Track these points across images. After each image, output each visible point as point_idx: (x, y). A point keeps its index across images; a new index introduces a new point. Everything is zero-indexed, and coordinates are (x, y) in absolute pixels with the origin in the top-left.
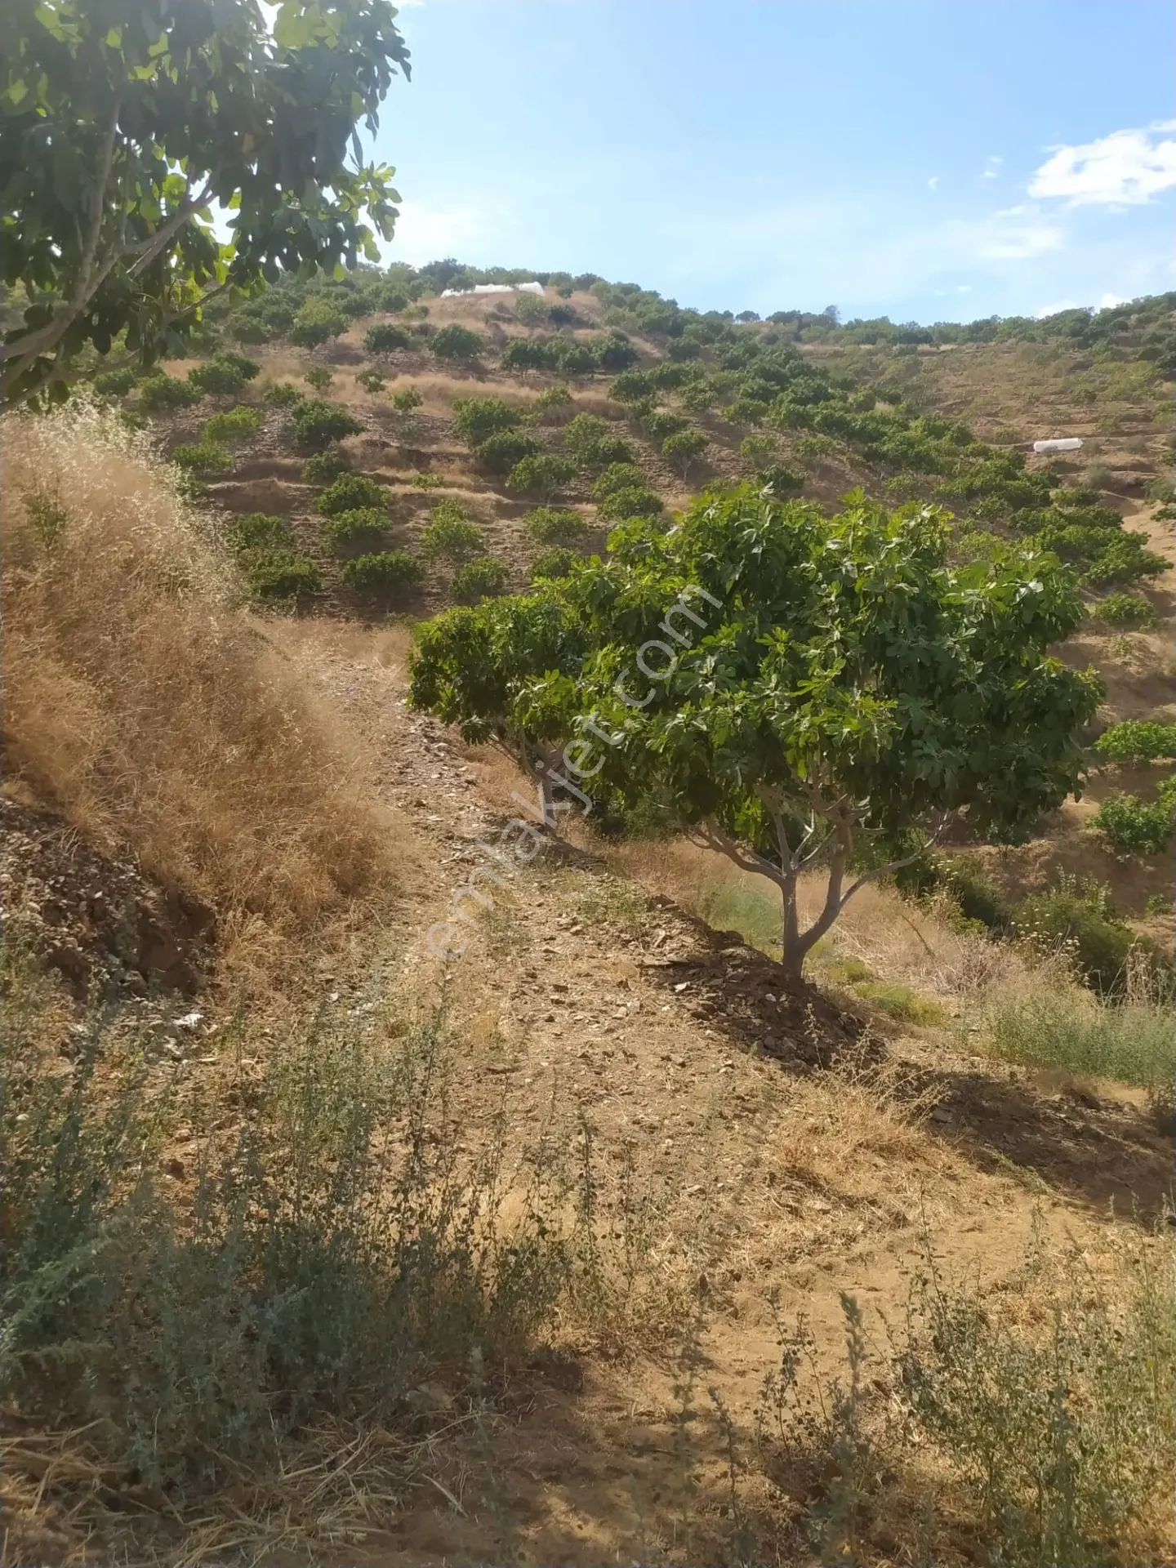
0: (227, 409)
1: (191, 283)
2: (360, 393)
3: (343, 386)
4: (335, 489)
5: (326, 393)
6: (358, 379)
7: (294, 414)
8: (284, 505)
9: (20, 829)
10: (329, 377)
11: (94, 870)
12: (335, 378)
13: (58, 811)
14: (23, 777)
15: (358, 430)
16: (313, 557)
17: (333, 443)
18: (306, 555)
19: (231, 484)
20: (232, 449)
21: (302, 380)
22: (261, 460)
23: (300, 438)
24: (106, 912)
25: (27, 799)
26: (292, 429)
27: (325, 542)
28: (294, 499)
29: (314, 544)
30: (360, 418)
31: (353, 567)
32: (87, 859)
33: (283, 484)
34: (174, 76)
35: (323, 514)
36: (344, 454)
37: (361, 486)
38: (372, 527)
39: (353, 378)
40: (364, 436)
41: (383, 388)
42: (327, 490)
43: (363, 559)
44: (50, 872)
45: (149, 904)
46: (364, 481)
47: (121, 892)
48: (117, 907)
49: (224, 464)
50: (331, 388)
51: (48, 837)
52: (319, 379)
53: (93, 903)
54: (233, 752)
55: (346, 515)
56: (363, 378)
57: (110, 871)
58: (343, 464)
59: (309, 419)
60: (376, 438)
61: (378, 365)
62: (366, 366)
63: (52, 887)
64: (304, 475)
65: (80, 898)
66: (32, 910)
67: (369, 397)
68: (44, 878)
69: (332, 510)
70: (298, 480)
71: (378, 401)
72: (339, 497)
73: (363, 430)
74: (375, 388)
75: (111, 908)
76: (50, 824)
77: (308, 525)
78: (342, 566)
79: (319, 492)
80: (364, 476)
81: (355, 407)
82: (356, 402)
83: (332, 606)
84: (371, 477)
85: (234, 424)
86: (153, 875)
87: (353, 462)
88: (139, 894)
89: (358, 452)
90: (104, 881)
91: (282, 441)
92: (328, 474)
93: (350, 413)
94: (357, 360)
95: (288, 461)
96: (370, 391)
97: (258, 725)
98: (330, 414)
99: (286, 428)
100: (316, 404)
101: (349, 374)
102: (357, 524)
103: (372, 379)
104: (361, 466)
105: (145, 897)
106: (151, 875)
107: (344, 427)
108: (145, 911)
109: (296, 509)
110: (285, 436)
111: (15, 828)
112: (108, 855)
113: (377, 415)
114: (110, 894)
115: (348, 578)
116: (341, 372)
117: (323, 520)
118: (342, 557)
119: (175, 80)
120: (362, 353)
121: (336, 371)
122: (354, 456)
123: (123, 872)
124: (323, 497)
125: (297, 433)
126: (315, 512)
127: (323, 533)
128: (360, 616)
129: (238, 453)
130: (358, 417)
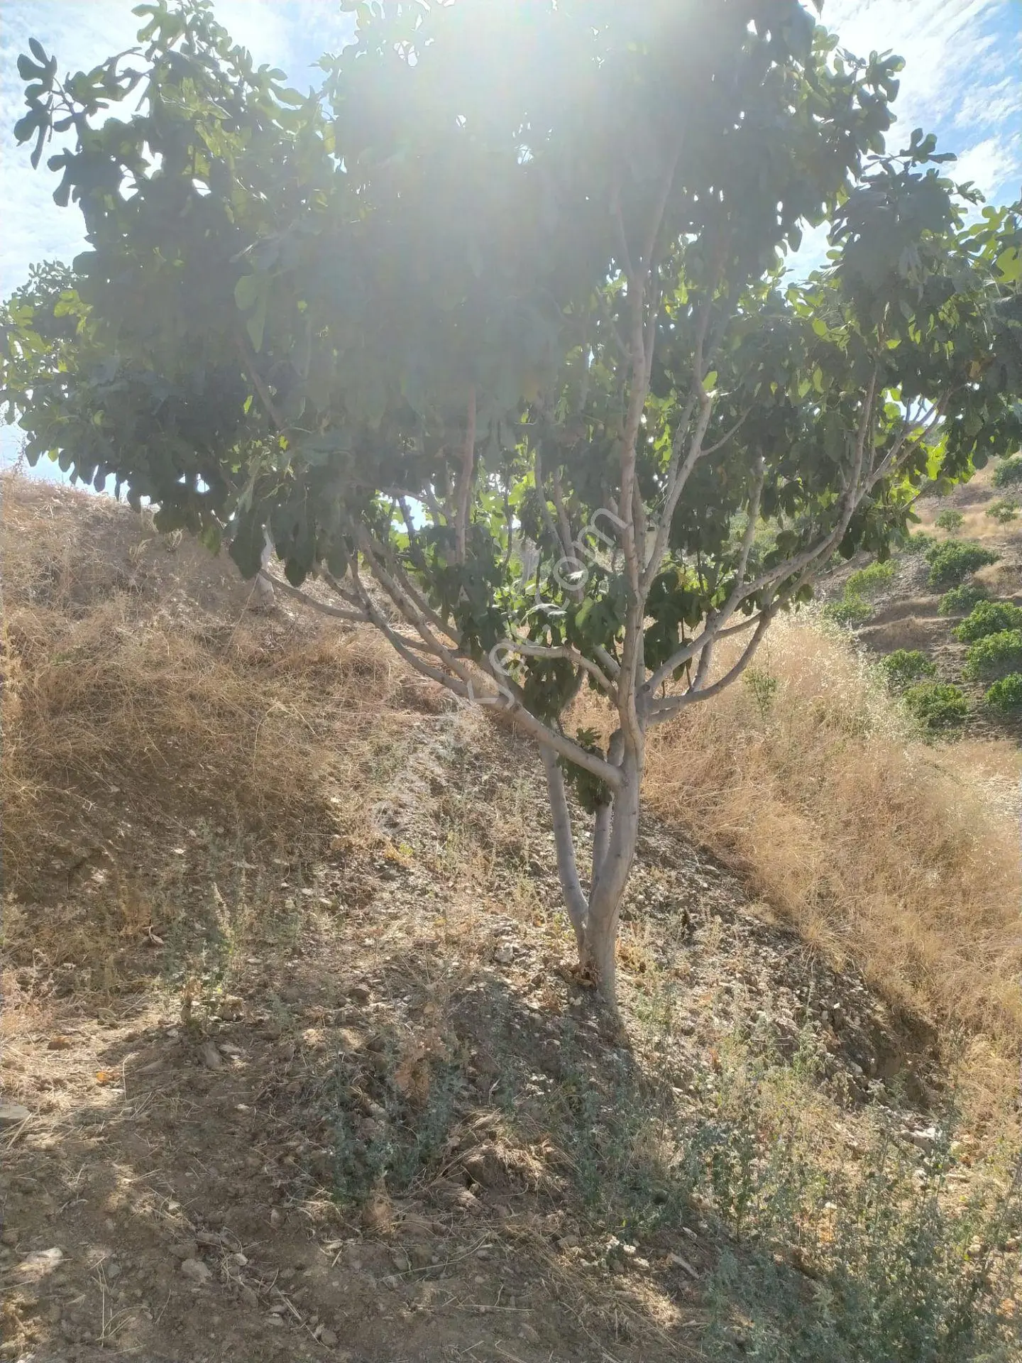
0: (865, 565)
1: (906, 484)
2: (991, 526)
3: (973, 523)
4: (974, 617)
5: (957, 533)
6: (989, 513)
7: (927, 557)
8: (922, 640)
9: (768, 945)
10: (959, 518)
11: (830, 983)
12: (966, 518)
13: (793, 929)
14: (766, 900)
15: (992, 560)
16: (956, 683)
17: (967, 576)
18: (948, 681)
19: (871, 628)
20: (871, 599)
21: (932, 526)
22: (899, 603)
23: (935, 577)
24: (844, 1023)
25: (770, 919)
26: (927, 571)
27: (967, 667)
28: (931, 633)
29: (956, 671)
30: (993, 548)
31: (999, 687)
32: (822, 973)
33: (920, 621)
34: (917, 338)
35: (963, 642)
36: (980, 584)
37: (1000, 611)
38: (1016, 648)
39: (983, 514)
40: (998, 564)
41: (1015, 517)
42: (965, 620)
43: (1009, 678)
44: (796, 983)
45: (878, 1017)
46: (1002, 606)
47: (854, 1004)
48: (853, 1018)
49: (865, 612)
50: (962, 527)
51: (790, 952)
52: (950, 522)
53: (833, 1013)
54: (933, 876)
55: (988, 640)
56: (995, 512)
57: (842, 984)
58: (981, 592)
59: (943, 559)
60: (1011, 563)
61: (1008, 498)
62: (996, 501)
63: (799, 997)
64: (941, 609)
65: (822, 1008)
66: (788, 1016)
67: (1001, 528)
68: (792, 989)
69: (972, 636)
70: (938, 615)
71: (1011, 529)
72: (979, 624)
73: (998, 558)
74: (1006, 518)
75: (848, 1018)
76: (789, 941)
77: (947, 653)
78: (986, 688)
79: (957, 623)
80: (1003, 601)
81: (987, 539)
82: (988, 534)
83: (979, 726)
84: (1010, 600)
85: (872, 578)
86: (876, 990)
87: (989, 589)
88: (868, 1007)
89: (994, 580)
90: (839, 993)
91: (917, 582)
92: (964, 605)
93: (982, 546)
94: (986, 496)
95: (924, 600)
96: (1002, 522)
97: (945, 848)
98: (962, 551)
99: (920, 571)
100: (948, 544)
101: (978, 511)
102: (1000, 646)
103: (1003, 511)
104: (998, 592)
105: (875, 1011)
106: (875, 989)
107: (978, 559)
108: (876, 1023)
109: (935, 641)
110: (920, 579)
111: (764, 943)
112: (838, 969)
113: (1011, 542)
114: (844, 1005)
115: (993, 699)
116: (970, 511)
117: (962, 647)
118: (986, 679)
119: (918, 340)
120: (990, 489)
121: (965, 511)
122: (990, 584)
123: (853, 986)
124: (961, 627)
125: (932, 573)
126: (954, 641)
127: (964, 659)
128: (1010, 734)
129: (876, 601)
130: (991, 548)
